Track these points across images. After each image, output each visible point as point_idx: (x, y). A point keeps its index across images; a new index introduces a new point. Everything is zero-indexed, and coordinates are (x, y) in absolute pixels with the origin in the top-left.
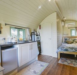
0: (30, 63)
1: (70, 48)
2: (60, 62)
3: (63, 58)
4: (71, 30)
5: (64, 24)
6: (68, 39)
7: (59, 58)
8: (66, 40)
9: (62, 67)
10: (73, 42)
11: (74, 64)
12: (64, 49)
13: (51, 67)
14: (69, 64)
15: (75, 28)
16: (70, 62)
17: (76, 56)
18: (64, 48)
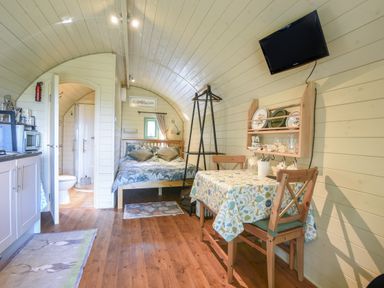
0: (14, 249)
1: (150, 171)
2: (127, 216)
3: (131, 206)
4: (145, 118)
5: (127, 97)
6: (137, 146)
7: (120, 206)
8: (130, 148)
9: (138, 225)
10: (152, 156)
11: (163, 212)
12: (137, 175)
13: (109, 234)
14: (152, 213)
15: (155, 116)
16: (152, 209)
17: (160, 193)
18: (135, 172)
